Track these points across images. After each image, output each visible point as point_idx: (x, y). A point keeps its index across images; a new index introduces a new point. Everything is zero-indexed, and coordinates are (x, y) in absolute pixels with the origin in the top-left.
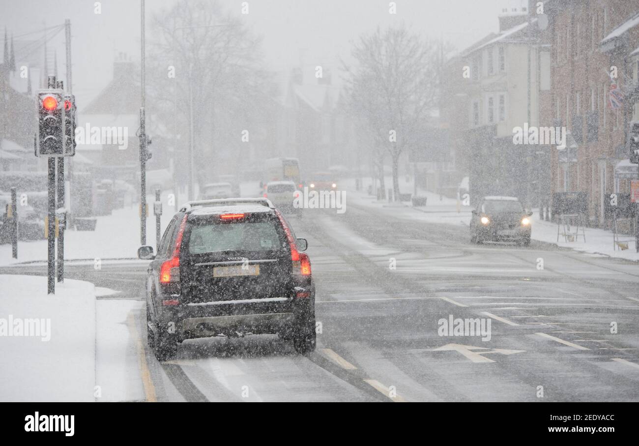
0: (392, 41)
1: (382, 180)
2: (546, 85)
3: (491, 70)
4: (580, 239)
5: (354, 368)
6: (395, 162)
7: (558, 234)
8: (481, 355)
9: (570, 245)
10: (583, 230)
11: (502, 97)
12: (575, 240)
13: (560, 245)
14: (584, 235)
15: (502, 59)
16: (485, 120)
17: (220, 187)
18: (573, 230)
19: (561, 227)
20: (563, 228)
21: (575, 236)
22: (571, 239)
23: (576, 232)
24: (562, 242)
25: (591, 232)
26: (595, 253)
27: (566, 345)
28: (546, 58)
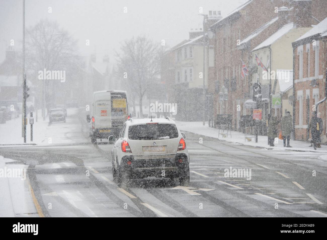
0: (140, 43)
1: (134, 108)
2: (212, 64)
3: (186, 56)
4: (229, 136)
5: (135, 197)
6: (141, 100)
7: (219, 134)
8: (194, 191)
9: (224, 139)
10: (230, 132)
11: (191, 70)
12: (226, 136)
13: (220, 139)
14: (231, 135)
15: (191, 52)
16: (183, 80)
17: (58, 110)
18: (226, 132)
19: (221, 130)
20: (221, 131)
21: (227, 135)
22: (225, 136)
23: (227, 133)
24: (221, 138)
25: (234, 133)
26: (237, 143)
27: (233, 187)
28: (212, 52)
